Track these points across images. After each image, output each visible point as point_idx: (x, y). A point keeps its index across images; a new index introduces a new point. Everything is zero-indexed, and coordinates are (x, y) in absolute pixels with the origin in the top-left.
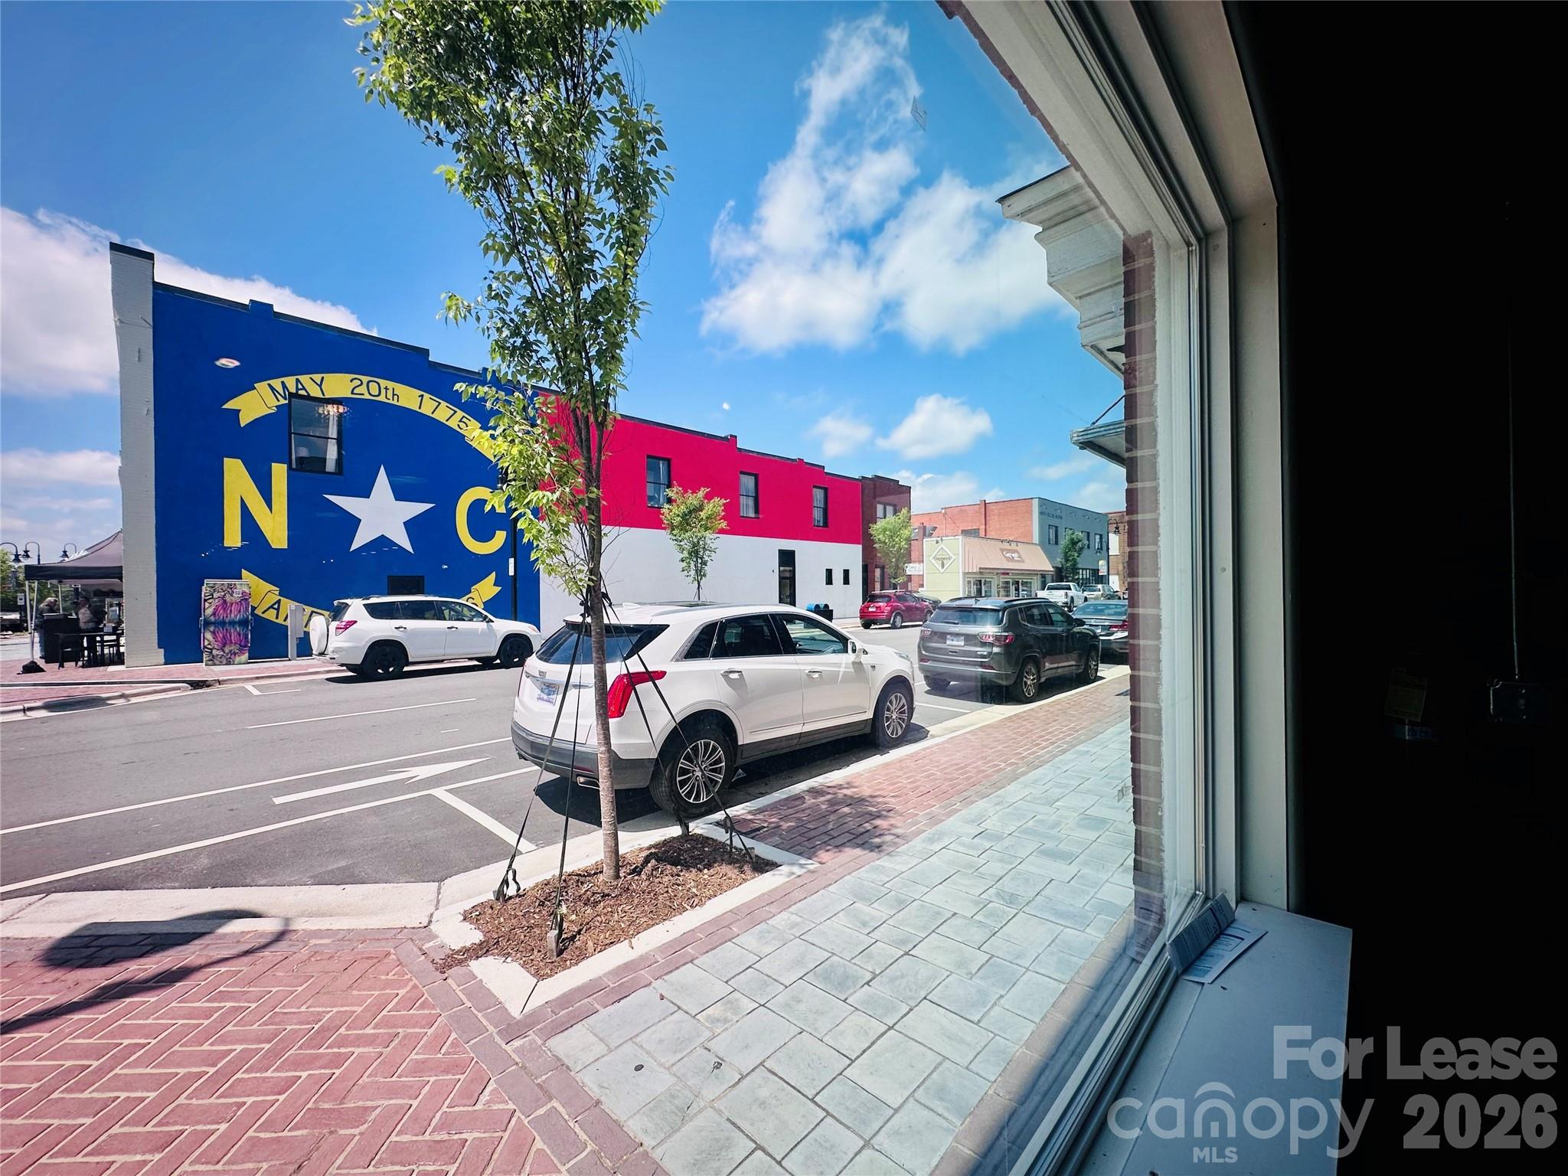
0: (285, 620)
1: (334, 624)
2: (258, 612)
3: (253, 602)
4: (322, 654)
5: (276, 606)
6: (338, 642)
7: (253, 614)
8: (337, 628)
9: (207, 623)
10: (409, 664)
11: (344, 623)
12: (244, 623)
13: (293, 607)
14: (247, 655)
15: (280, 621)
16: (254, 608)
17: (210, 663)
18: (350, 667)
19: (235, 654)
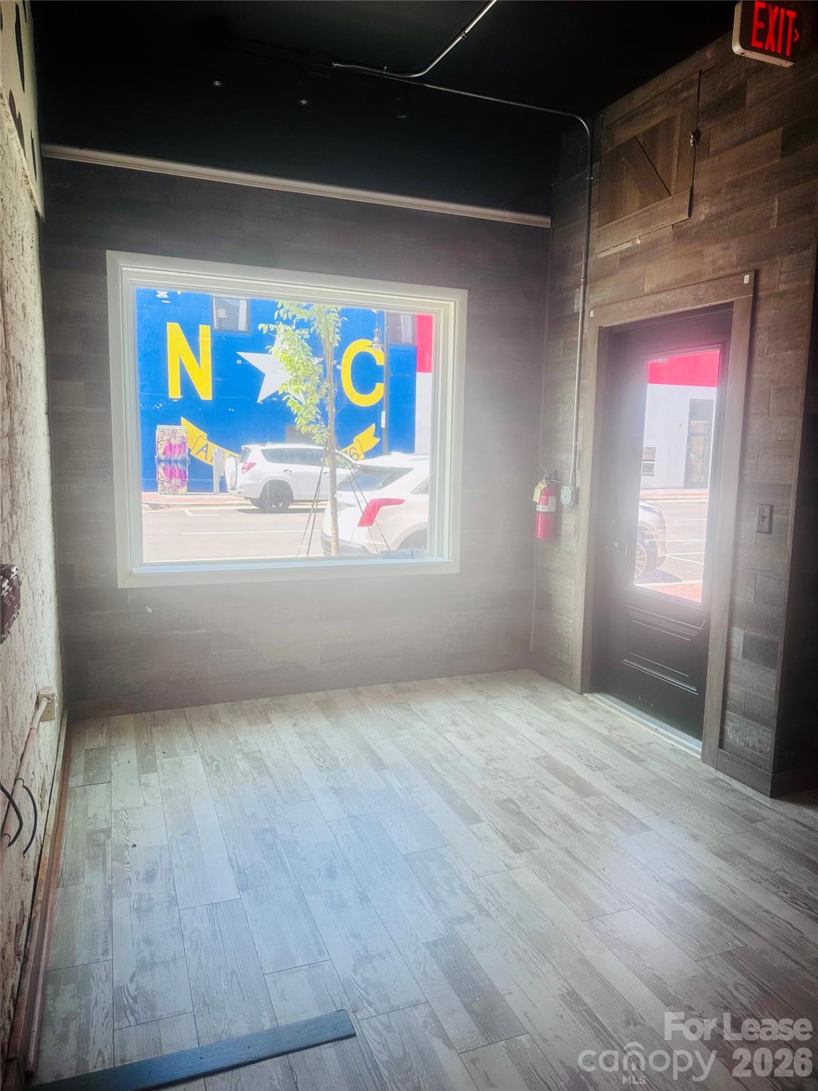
0: (212, 461)
1: (241, 465)
2: (193, 453)
3: (189, 445)
4: (233, 489)
5: (205, 449)
6: (243, 479)
7: (189, 455)
8: (243, 468)
9: (160, 461)
10: (293, 501)
11: (247, 465)
12: (183, 462)
13: (216, 451)
14: (186, 487)
15: (208, 462)
16: (190, 450)
17: (162, 492)
18: (254, 501)
19: (178, 486)
